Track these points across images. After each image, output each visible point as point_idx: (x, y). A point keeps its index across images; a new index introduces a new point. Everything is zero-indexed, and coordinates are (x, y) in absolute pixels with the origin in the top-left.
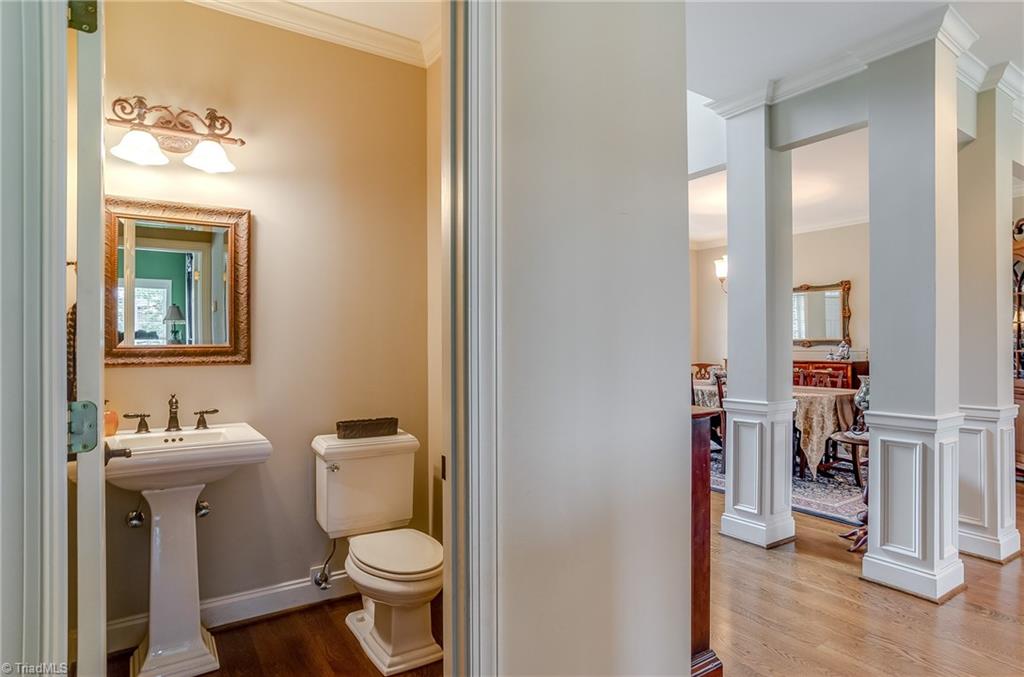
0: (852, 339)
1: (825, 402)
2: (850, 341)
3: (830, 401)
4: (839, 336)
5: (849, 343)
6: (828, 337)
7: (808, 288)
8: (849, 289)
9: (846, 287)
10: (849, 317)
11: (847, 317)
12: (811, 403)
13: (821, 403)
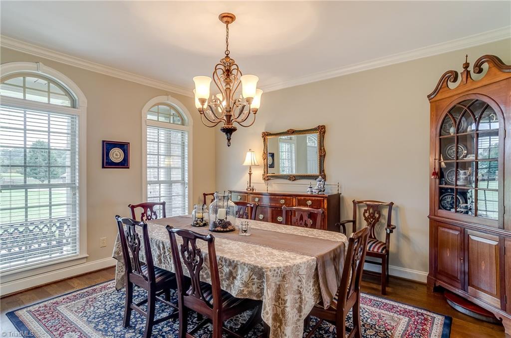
0: (326, 175)
1: (303, 271)
2: (325, 176)
3: (309, 267)
4: (317, 172)
5: (324, 177)
6: (309, 173)
7: (292, 132)
8: (324, 132)
9: (321, 130)
10: (325, 155)
11: (322, 156)
12: (284, 277)
13: (298, 275)
